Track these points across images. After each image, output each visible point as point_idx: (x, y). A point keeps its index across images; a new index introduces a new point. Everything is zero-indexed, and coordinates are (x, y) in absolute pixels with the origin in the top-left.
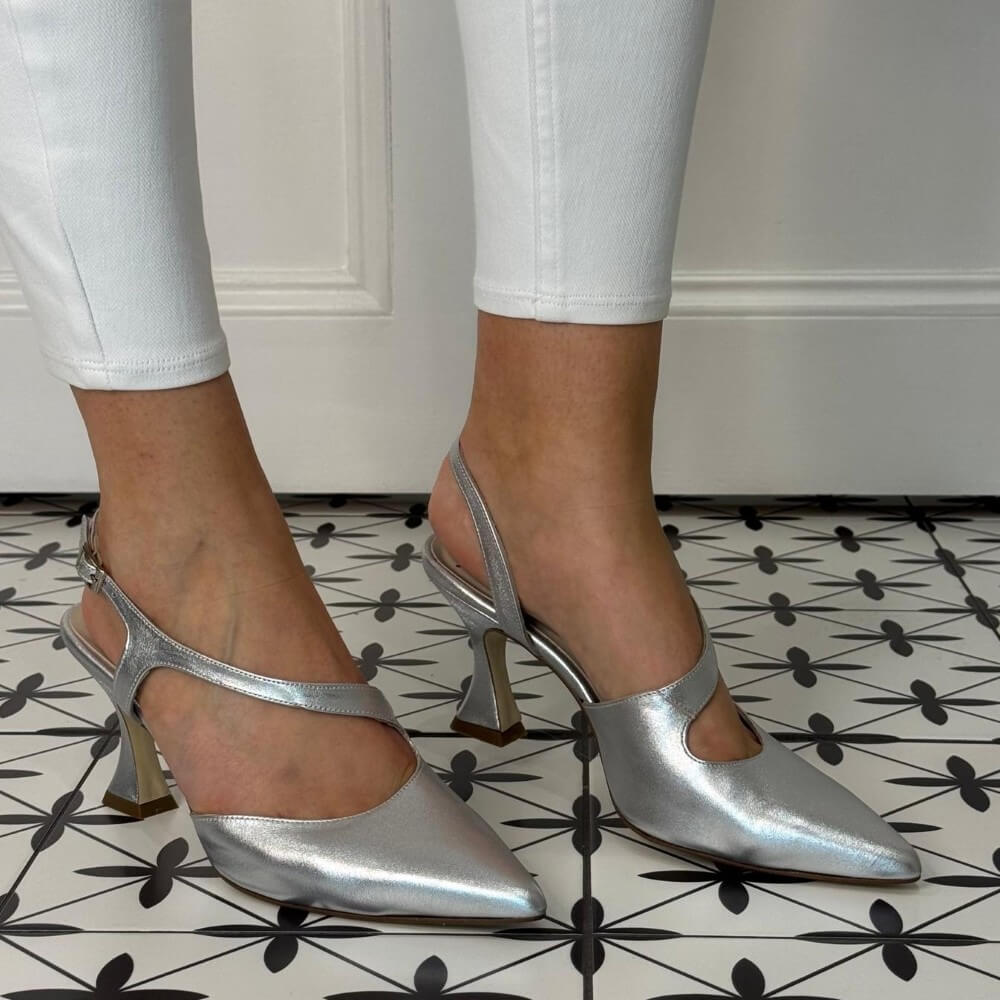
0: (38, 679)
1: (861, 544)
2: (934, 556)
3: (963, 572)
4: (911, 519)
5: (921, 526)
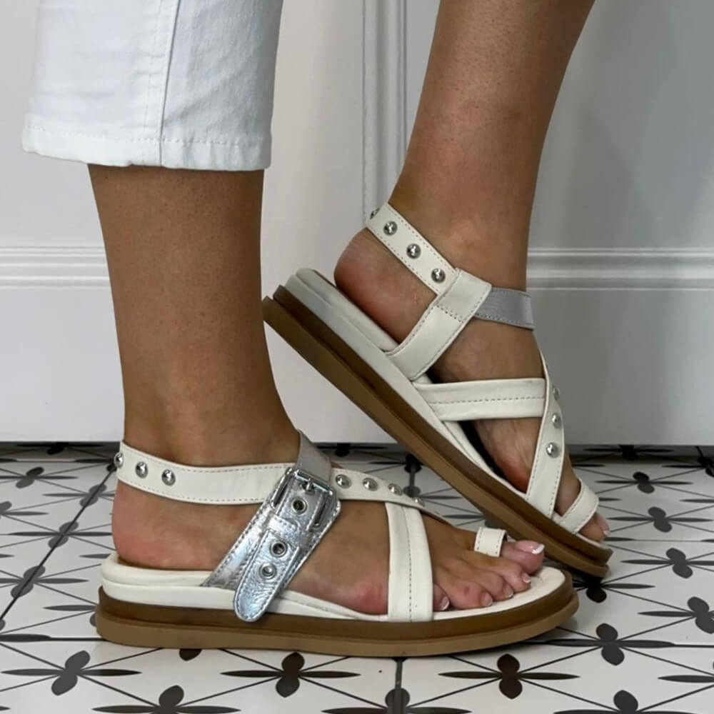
5: (709, 472)
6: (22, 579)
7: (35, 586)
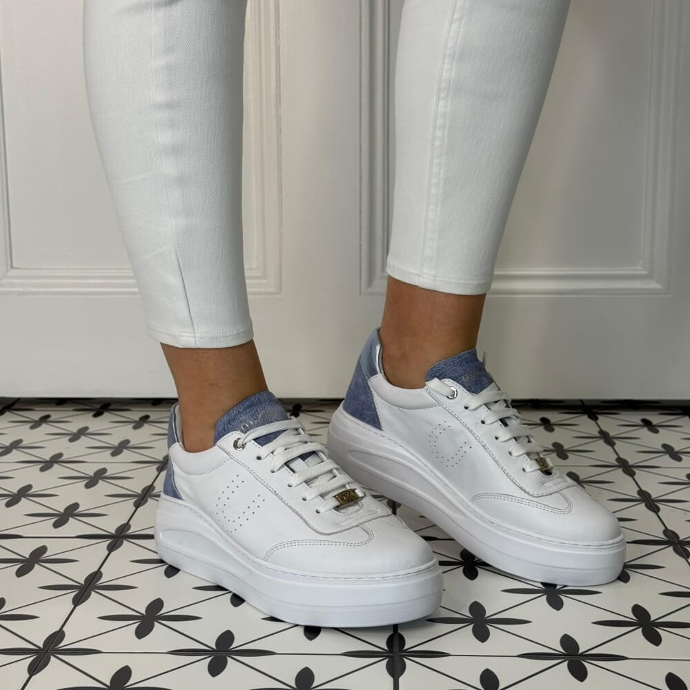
0: (76, 506)
1: (555, 428)
2: (597, 434)
3: (614, 444)
4: (584, 413)
5: (590, 417)
6: (140, 495)
7: (150, 500)
